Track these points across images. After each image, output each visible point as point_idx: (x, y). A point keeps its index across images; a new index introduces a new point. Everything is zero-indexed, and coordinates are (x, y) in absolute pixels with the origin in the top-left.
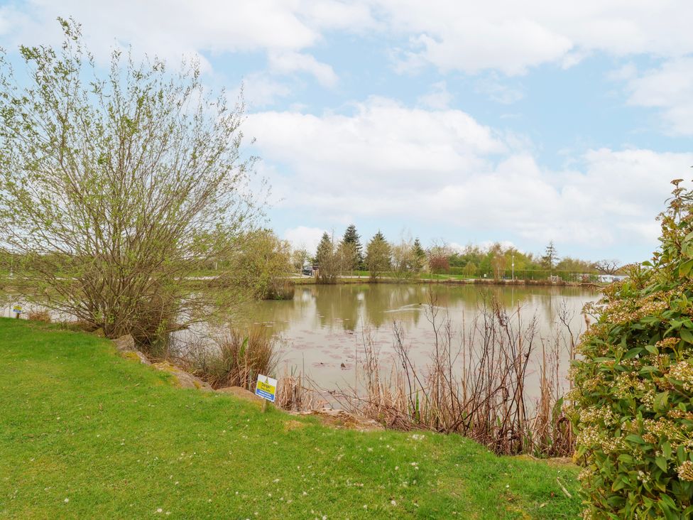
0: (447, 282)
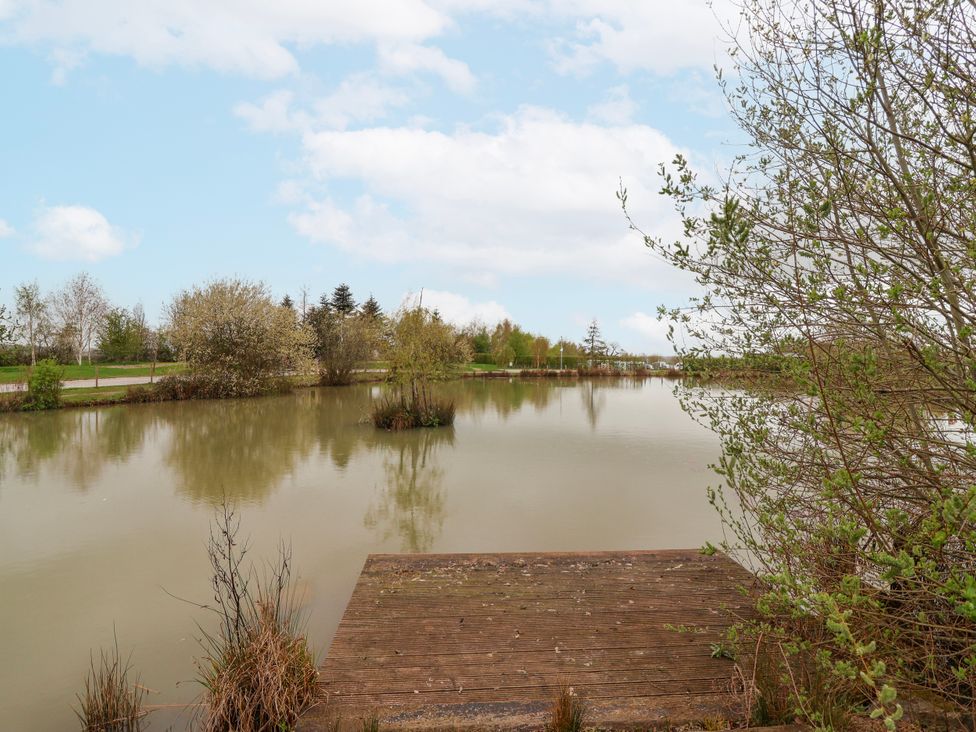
0: (486, 375)
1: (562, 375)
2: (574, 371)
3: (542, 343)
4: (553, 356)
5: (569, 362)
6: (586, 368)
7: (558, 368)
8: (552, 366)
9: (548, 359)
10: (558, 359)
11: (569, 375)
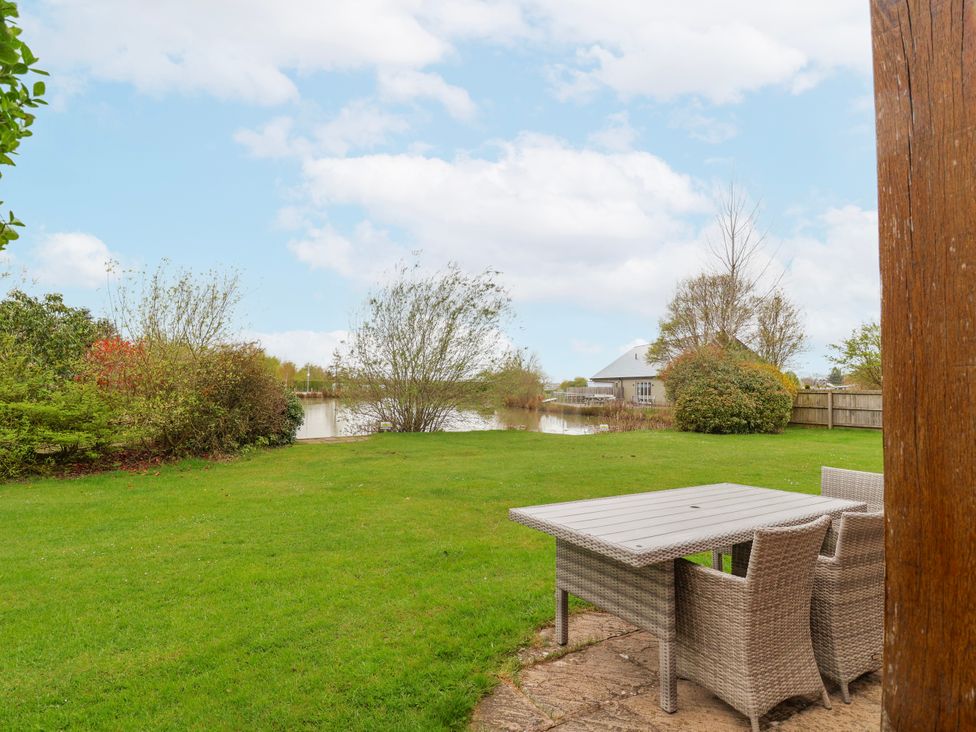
1: (308, 397)
2: (319, 393)
3: (289, 367)
4: (299, 379)
5: (314, 385)
6: (330, 390)
7: (305, 391)
8: (299, 389)
9: (296, 382)
10: (305, 382)
11: (315, 397)
